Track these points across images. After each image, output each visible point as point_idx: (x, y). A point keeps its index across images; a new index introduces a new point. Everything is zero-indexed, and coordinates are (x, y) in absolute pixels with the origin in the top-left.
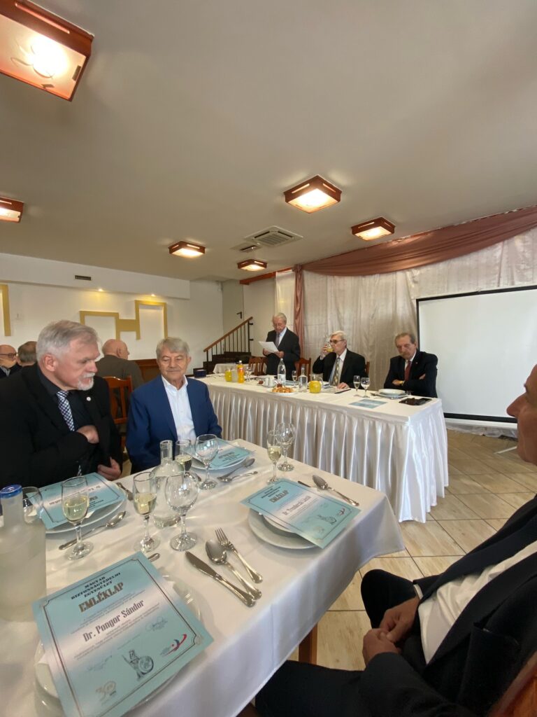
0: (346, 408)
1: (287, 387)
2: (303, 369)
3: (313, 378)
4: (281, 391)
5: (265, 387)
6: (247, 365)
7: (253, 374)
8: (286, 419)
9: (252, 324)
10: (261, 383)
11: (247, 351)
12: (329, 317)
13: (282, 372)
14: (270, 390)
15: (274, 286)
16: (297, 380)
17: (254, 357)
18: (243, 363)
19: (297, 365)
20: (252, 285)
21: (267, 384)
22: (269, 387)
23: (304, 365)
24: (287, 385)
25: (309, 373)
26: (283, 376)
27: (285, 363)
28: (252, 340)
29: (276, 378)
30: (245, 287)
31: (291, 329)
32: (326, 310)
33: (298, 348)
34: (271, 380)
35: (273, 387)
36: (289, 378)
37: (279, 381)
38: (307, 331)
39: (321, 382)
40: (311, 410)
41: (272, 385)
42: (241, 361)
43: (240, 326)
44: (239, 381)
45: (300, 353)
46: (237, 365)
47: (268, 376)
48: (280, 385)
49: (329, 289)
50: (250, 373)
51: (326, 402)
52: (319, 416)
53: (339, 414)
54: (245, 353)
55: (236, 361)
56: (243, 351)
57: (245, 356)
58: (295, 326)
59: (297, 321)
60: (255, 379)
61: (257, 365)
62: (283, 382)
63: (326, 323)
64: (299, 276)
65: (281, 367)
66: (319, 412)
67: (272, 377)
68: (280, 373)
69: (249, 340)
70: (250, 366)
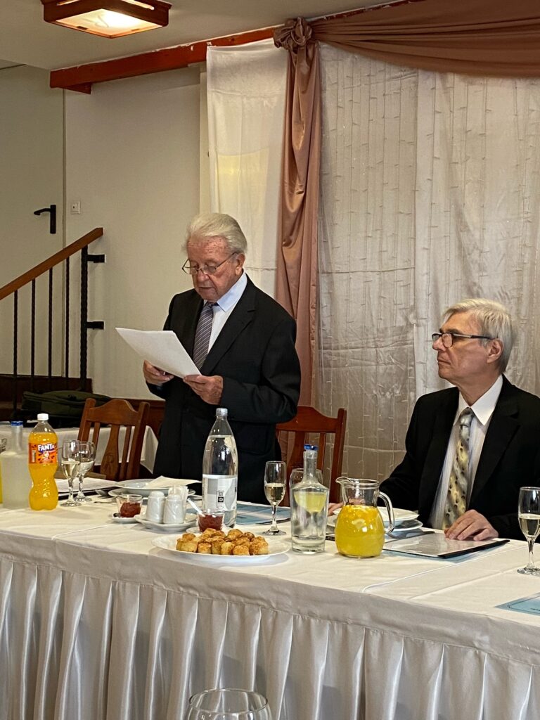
0: (484, 624)
1: (244, 528)
2: (310, 454)
3: (351, 493)
4: (215, 549)
5: (148, 528)
6: (75, 432)
7: (95, 471)
8: (234, 669)
9: (99, 259)
10: (130, 511)
11: (74, 373)
12: (421, 243)
13: (221, 468)
14: (168, 541)
15: (197, 104)
16: (285, 503)
17: (103, 400)
18: (55, 423)
19: (286, 438)
20: (102, 93)
21: (156, 519)
22: (162, 530)
23: (314, 437)
24: (241, 519)
25: (336, 472)
26: (227, 484)
27: (237, 425)
28: (99, 325)
29: (197, 489)
30: (74, 99)
31: (266, 285)
32: (412, 215)
33: (291, 365)
34: (174, 498)
35: (184, 530)
36: (250, 491)
37: (208, 505)
38: (331, 295)
39: (382, 511)
40: (339, 632)
41: (176, 520)
42: (43, 417)
43: (48, 265)
44: (35, 503)
45: (297, 387)
46: (27, 433)
47: (163, 481)
48: (210, 523)
49: (424, 124)
50: (85, 466)
51: (404, 598)
52: (374, 655)
53: (456, 647)
54: (64, 382)
55: (25, 417)
56: (57, 373)
57: (65, 393)
58: (284, 272)
59: (291, 255)
60: (106, 493)
61: (114, 437)
62: (223, 507)
63: (411, 267)
64: (304, 67)
65: (219, 445)
66: (375, 639)
67: (179, 487)
68: (215, 471)
69: (85, 325)
70: (83, 437)
